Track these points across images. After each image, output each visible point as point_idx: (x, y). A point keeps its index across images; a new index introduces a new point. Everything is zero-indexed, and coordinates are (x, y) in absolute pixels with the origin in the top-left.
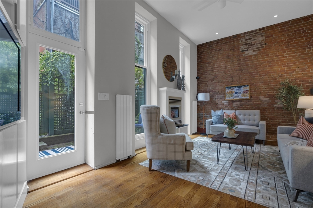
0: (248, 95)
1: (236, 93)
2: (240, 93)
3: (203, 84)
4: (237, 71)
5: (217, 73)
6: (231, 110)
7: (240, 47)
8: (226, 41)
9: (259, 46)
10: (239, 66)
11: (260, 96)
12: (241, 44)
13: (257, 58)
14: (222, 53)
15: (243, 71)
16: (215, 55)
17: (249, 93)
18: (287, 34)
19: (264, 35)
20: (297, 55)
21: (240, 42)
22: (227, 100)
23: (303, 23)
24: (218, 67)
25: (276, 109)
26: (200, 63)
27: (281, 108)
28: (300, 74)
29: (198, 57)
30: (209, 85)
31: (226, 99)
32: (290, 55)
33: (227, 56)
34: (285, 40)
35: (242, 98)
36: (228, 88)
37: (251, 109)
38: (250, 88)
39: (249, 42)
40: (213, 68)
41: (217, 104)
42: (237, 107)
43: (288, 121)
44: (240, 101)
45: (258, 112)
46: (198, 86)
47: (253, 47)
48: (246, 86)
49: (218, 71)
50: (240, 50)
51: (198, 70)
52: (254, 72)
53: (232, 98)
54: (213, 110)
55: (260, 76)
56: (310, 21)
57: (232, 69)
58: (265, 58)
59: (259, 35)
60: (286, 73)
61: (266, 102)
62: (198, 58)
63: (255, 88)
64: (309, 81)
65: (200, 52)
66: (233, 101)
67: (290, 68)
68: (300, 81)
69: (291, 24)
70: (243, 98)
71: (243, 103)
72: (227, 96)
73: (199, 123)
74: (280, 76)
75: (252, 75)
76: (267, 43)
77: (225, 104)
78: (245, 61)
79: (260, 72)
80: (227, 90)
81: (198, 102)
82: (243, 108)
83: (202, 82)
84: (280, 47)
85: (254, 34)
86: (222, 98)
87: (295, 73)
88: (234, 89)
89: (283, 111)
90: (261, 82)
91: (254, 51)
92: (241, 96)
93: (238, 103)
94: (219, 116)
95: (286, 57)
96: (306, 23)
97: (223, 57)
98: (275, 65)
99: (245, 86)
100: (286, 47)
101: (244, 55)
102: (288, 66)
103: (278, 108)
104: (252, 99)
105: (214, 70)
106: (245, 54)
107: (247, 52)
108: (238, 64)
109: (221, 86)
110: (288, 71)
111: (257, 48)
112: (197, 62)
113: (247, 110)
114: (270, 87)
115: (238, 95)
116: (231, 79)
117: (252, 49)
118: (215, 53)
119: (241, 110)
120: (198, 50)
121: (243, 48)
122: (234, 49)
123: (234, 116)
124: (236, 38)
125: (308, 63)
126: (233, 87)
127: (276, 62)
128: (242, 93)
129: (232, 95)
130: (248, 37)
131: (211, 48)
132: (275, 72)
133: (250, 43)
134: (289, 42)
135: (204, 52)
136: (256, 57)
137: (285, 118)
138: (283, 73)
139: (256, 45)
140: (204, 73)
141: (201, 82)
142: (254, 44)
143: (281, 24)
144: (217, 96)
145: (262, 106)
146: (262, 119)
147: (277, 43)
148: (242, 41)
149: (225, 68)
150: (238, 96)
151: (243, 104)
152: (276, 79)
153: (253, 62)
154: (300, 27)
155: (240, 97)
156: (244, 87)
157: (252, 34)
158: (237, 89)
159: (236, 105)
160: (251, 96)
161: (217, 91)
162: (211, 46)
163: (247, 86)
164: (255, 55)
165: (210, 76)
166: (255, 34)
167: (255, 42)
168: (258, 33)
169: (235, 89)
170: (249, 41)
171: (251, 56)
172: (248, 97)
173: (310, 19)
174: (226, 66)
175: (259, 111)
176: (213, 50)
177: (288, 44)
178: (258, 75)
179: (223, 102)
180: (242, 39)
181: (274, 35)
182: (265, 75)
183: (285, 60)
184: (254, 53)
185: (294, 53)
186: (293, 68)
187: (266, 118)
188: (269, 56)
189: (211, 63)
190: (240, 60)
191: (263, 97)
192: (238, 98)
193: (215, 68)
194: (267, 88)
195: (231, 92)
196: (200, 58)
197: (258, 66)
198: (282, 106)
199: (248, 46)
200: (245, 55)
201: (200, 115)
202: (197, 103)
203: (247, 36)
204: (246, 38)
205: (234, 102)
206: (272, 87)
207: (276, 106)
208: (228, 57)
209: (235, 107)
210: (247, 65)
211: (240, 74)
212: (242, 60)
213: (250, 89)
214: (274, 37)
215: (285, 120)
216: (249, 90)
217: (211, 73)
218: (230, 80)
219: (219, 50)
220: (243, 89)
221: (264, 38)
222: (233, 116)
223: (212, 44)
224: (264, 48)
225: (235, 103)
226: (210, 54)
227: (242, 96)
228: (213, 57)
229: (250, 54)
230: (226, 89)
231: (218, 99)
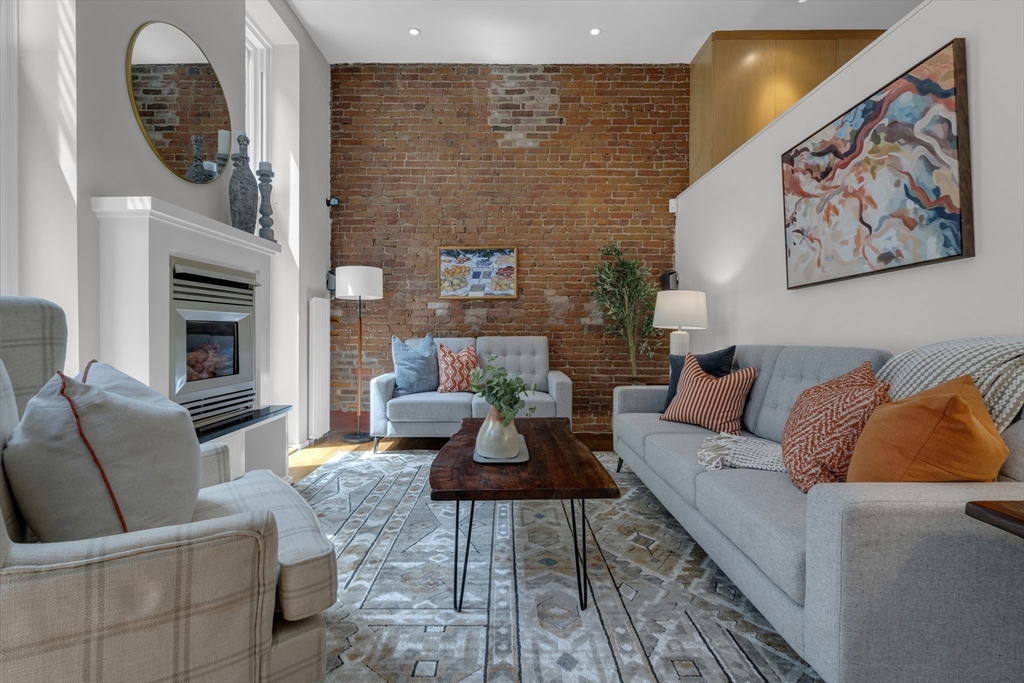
0: (512, 285)
1: (476, 275)
2: (488, 275)
3: (355, 230)
4: (479, 197)
5: (410, 193)
6: (459, 336)
7: (489, 114)
8: (444, 78)
9: (544, 124)
10: (484, 180)
11: (545, 291)
12: (492, 102)
13: (537, 161)
14: (431, 121)
15: (498, 200)
16: (402, 121)
17: (514, 276)
18: (613, 105)
19: (557, 89)
20: (633, 173)
21: (490, 95)
22: (445, 300)
23: (647, 81)
24: (414, 172)
25: (585, 332)
26: (343, 142)
27: (598, 328)
28: (640, 230)
29: (333, 114)
30: (379, 239)
31: (443, 294)
32: (619, 169)
33: (446, 136)
34: (608, 122)
35: (495, 293)
36: (449, 253)
37: (520, 332)
38: (518, 260)
39: (516, 103)
40: (395, 172)
41: (408, 313)
42: (476, 324)
43: (613, 367)
44: (489, 302)
45: (540, 342)
46: (333, 237)
47: (528, 121)
48: (507, 251)
49: (413, 187)
50: (490, 124)
51: (334, 171)
52: (529, 208)
53: (461, 293)
54: (397, 339)
55: (546, 223)
56: (661, 81)
57: (461, 187)
58: (560, 168)
59: (544, 85)
60: (611, 223)
61: (560, 311)
62: (334, 120)
63: (532, 261)
64: (657, 252)
65: (345, 98)
66: (465, 303)
67: (619, 208)
68: (641, 251)
69: (623, 78)
70: (498, 293)
71: (499, 311)
72: (446, 284)
73: (339, 392)
74: (597, 230)
75: (524, 216)
76: (565, 120)
77: (439, 313)
78: (505, 165)
79: (545, 209)
80: (447, 263)
81: (335, 304)
82: (498, 328)
83: (353, 222)
84: (596, 139)
85: (531, 77)
86: (428, 291)
87: (629, 225)
88: (468, 259)
89: (601, 336)
90: (548, 245)
91: (529, 136)
92: (489, 287)
93: (482, 312)
94: (423, 358)
95: (610, 173)
96: (653, 86)
97: (434, 137)
98: (584, 195)
99: (502, 251)
100: (610, 144)
101: (500, 141)
102: (614, 202)
103: (590, 327)
104: (523, 297)
105: (399, 180)
106: (503, 140)
107: (508, 136)
108: (483, 172)
109: (424, 244)
110: (617, 216)
111: (539, 128)
112: (332, 135)
113: (507, 335)
114: (572, 261)
115: (483, 281)
116: (461, 221)
117: (523, 129)
118: (403, 114)
119: (491, 335)
120: (334, 86)
121: (496, 116)
122: (468, 115)
123: (474, 359)
124: (477, 78)
125: (657, 202)
126: (466, 252)
127: (586, 183)
128: (493, 274)
129: (463, 281)
130: (512, 85)
131: (388, 92)
132: (583, 216)
133: (517, 107)
134: (617, 130)
135: (359, 99)
136: (534, 158)
137: (607, 360)
138: (604, 222)
139: (534, 117)
140: (361, 186)
141: (346, 222)
142: (530, 114)
143: (601, 70)
144: (408, 282)
145: (551, 321)
146: (554, 365)
147: (589, 124)
148: (495, 92)
149: (440, 180)
150: (482, 288)
151: (497, 315)
152: (586, 238)
153: (526, 171)
154: (643, 93)
155: (487, 289)
156: (498, 254)
157: (524, 78)
158: (480, 259)
159: (474, 319)
160: (520, 290)
161: (409, 263)
162: (390, 85)
163: (510, 252)
164: (531, 150)
165: (381, 201)
166: (532, 81)
167: (534, 106)
168: (540, 77)
169: (473, 262)
170: (516, 99)
171: (521, 150)
172: (513, 293)
173: (661, 77)
174: (443, 172)
175: (545, 338)
176: (394, 99)
177: (615, 136)
178: (541, 219)
179: (432, 306)
180: (494, 86)
181: (582, 98)
182: (560, 223)
183: (607, 183)
184: (531, 144)
185: (627, 166)
186: (625, 209)
187: (561, 360)
188: (570, 161)
189: (388, 150)
190: (489, 158)
191: (553, 291)
192: (480, 294)
193: (402, 172)
194: (564, 265)
195: (458, 270)
196: (346, 123)
197: (539, 187)
198: (599, 321)
199: (514, 114)
200: (503, 144)
201: (343, 359)
202: (332, 308)
203: (510, 78)
204: (507, 84)
205: (469, 308)
206: (577, 261)
207: (586, 321)
208: (451, 140)
209: (469, 326)
210: (509, 180)
211: (489, 207)
212: (493, 161)
213: (518, 266)
214: (582, 103)
215: (608, 364)
216: (514, 266)
217: (389, 193)
218: (455, 225)
219: (417, 107)
220: (497, 262)
221: (556, 99)
222: (469, 358)
223: (394, 77)
224: (557, 132)
225: (471, 312)
226: (385, 114)
227: (493, 287)
228: (395, 127)
229: (518, 145)
230: (443, 258)
231: (413, 293)
